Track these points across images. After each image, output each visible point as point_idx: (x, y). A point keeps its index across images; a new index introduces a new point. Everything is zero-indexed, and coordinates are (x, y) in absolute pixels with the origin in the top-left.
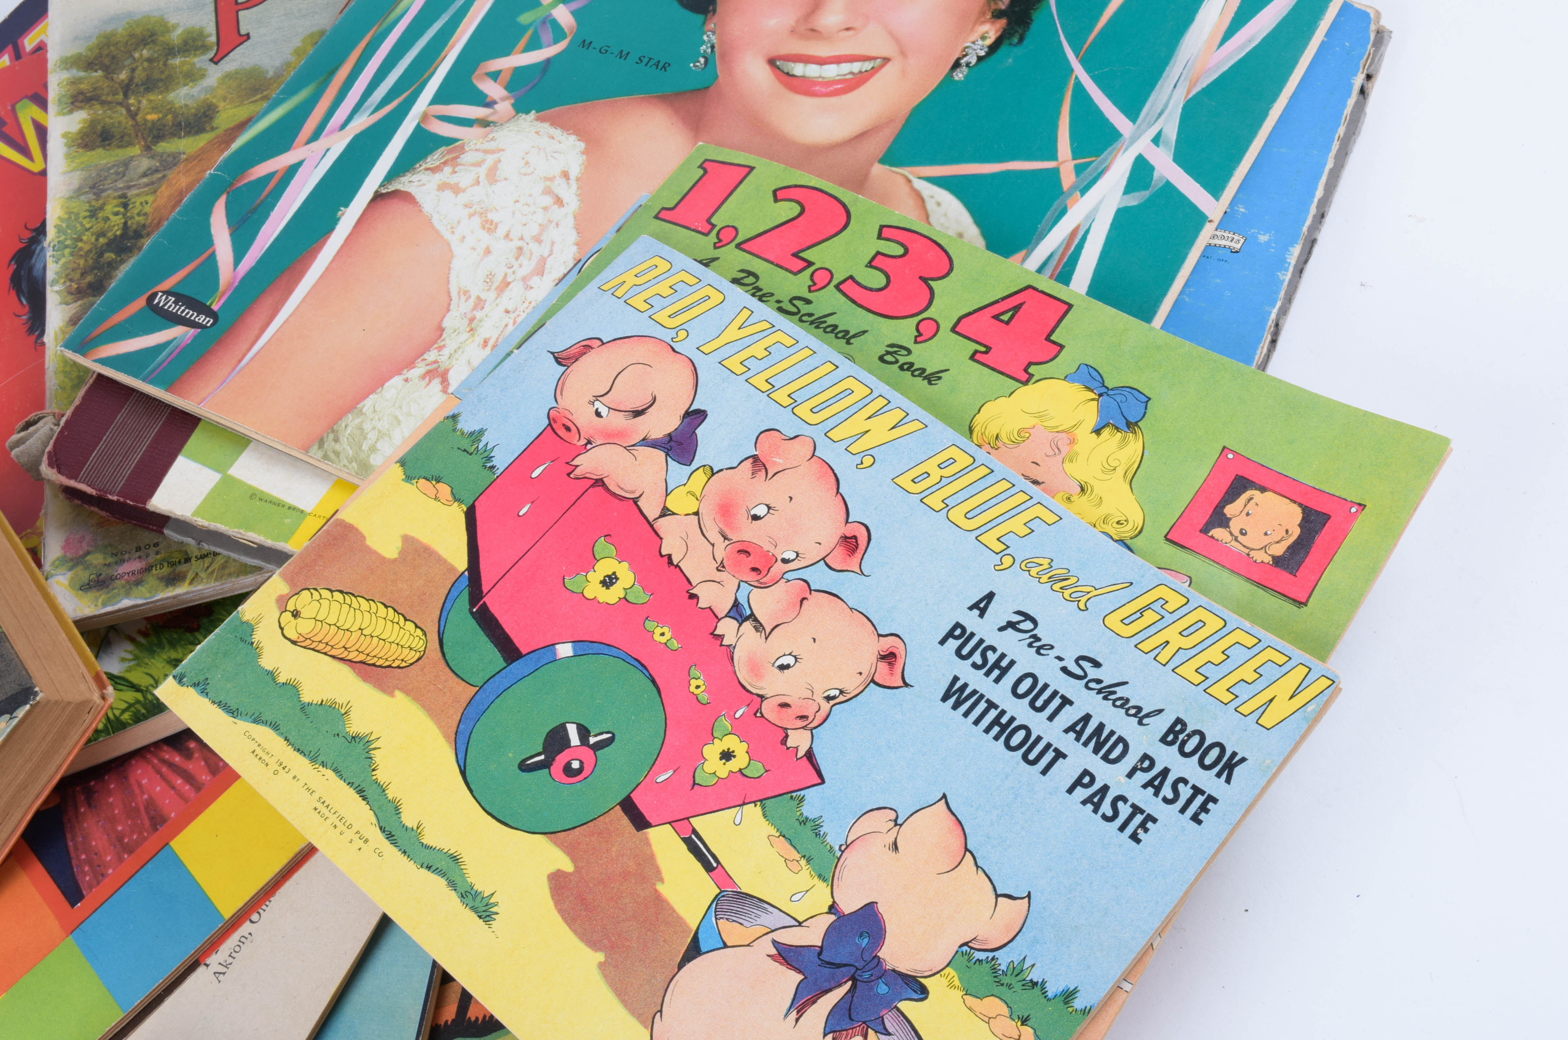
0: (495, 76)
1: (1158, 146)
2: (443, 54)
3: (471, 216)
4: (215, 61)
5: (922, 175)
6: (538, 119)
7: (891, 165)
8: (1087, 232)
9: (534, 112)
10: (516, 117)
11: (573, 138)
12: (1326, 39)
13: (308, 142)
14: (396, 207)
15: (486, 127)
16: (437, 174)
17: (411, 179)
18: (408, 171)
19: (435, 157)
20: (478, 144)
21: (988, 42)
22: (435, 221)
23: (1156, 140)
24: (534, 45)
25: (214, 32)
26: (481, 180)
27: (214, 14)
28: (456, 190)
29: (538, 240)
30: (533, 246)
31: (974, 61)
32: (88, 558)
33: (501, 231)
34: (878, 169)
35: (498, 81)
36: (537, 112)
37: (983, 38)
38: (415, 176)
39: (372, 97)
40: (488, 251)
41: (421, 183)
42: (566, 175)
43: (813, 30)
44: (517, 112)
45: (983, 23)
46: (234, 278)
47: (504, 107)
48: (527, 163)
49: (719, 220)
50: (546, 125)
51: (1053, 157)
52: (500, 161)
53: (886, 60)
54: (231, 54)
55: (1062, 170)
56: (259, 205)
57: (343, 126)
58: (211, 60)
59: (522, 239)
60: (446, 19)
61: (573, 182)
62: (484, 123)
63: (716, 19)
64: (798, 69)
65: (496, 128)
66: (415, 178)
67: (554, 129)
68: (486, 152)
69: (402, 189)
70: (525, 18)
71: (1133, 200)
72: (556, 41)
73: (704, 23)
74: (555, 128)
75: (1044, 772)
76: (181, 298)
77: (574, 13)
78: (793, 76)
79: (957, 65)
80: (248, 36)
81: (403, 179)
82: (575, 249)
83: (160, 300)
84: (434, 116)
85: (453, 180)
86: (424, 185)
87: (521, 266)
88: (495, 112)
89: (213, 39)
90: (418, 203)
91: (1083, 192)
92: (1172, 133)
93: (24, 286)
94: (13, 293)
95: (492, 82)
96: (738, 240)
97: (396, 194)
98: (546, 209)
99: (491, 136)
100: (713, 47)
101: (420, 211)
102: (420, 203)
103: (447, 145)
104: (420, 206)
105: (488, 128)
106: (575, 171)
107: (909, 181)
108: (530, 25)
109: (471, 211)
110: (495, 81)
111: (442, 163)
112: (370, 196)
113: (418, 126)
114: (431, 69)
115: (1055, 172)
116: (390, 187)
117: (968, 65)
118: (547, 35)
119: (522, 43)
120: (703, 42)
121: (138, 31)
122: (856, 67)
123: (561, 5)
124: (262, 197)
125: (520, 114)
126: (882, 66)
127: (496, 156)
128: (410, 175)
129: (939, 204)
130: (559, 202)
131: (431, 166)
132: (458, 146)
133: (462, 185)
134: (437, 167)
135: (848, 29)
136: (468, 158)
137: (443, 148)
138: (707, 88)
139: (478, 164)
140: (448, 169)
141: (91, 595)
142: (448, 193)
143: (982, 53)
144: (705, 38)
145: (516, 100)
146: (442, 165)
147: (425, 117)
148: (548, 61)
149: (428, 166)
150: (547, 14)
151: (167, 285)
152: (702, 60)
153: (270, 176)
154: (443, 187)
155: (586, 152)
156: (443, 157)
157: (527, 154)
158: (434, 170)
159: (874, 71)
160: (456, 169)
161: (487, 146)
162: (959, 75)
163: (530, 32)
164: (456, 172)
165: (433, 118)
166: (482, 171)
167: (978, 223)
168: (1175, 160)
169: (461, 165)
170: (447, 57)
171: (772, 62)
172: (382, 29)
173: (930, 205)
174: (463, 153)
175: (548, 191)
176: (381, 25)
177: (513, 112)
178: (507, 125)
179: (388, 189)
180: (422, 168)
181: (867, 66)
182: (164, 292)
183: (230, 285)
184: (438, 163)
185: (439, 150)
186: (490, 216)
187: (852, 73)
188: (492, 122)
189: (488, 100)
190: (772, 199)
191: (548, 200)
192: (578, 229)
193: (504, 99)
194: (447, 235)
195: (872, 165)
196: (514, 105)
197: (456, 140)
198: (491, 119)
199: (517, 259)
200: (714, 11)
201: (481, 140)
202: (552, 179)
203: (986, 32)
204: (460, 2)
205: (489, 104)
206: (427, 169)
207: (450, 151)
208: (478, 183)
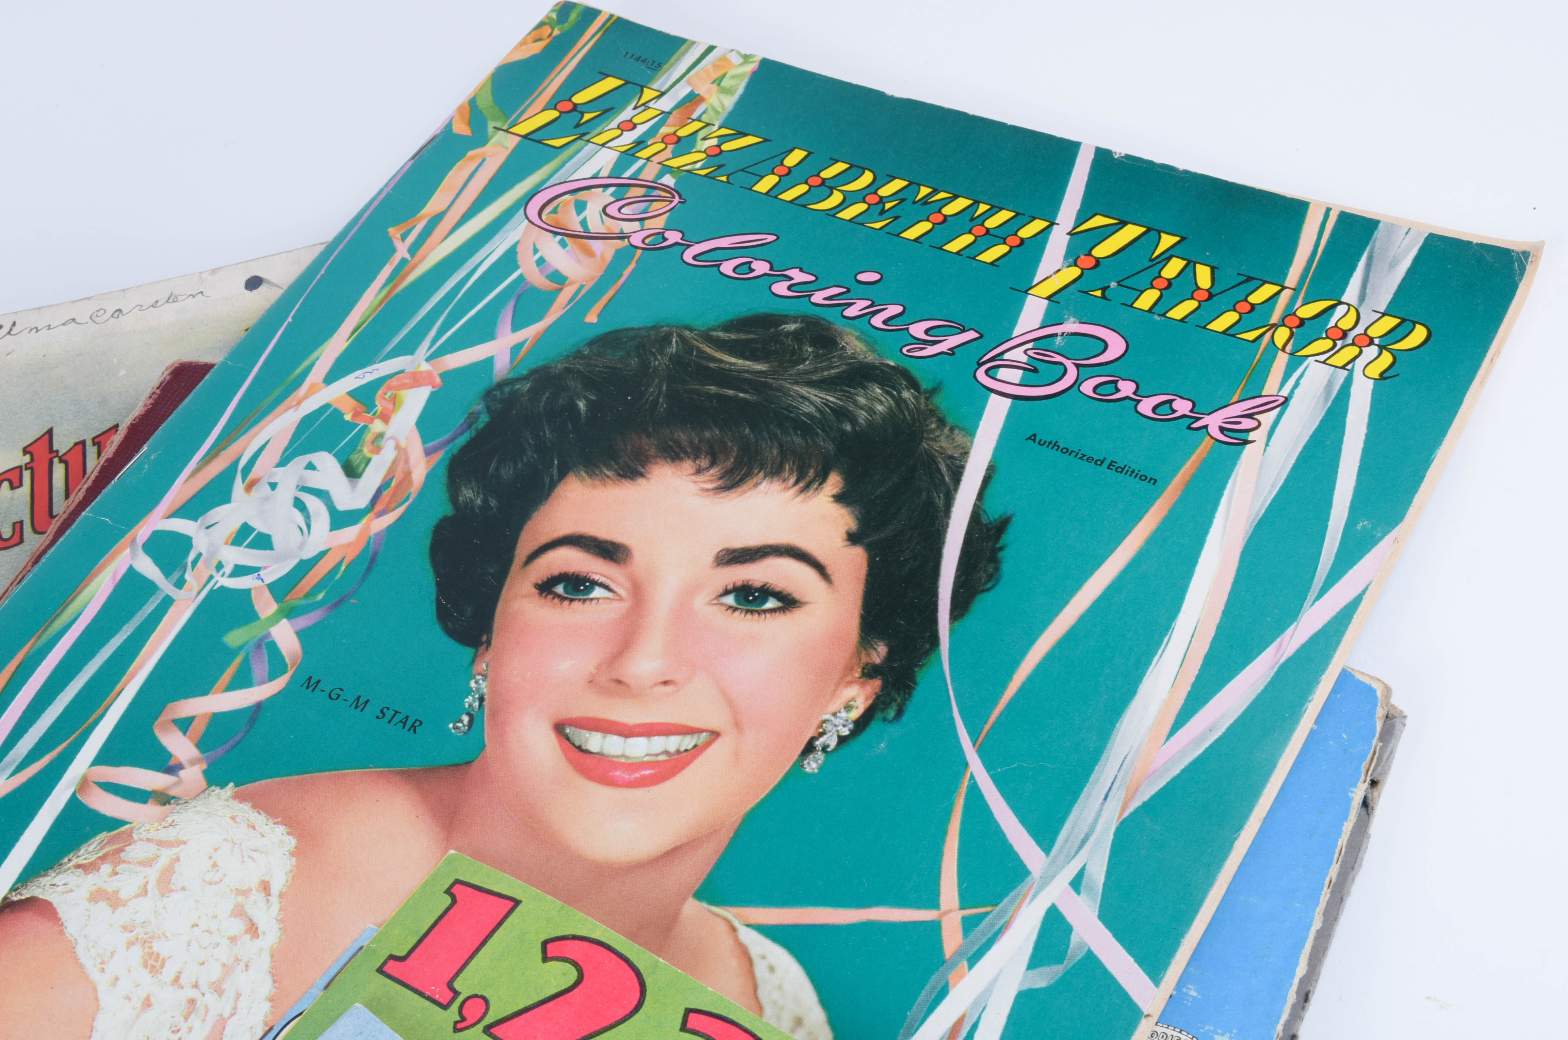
0: (184, 725)
1: (1078, 892)
2: (119, 686)
3: (131, 944)
5: (752, 921)
6: (237, 797)
7: (711, 903)
8: (975, 1026)
9: (231, 784)
10: (207, 792)
11: (281, 829)
12: (1315, 727)
14: (29, 921)
15: (165, 804)
16: (91, 876)
17: (54, 881)
18: (52, 868)
19: (91, 848)
20: (152, 830)
21: (855, 714)
22: (80, 951)
23: (1076, 884)
24: (242, 681)
26: (149, 888)
28: (114, 901)
29: (218, 989)
30: (211, 999)
31: (833, 742)
33: (169, 973)
34: (692, 908)
35: (188, 733)
36: (236, 786)
37: (848, 708)
38: (60, 876)
39: (16, 748)
40: (147, 1004)
41: (68, 888)
42: (265, 887)
43: (619, 682)
44: (209, 785)
45: (850, 683)
47: (193, 775)
48: (215, 865)
49: (465, 985)
50: (246, 807)
51: (934, 904)
52: (178, 859)
53: (715, 735)
55: (944, 925)
59: (196, 986)
60: (129, 633)
61: (274, 899)
62: (163, 798)
63: (489, 656)
64: (594, 742)
65: (178, 808)
66: (60, 879)
67: (256, 814)
68: (161, 844)
69: (41, 897)
70: (234, 638)
71: (1041, 979)
72: (272, 677)
73: (473, 661)
74: (258, 812)
77: (299, 633)
78: (587, 752)
79: (809, 748)
81: (44, 881)
82: (267, 1006)
84: (94, 783)
85: (111, 886)
86: (71, 891)
87: (190, 1030)
88: (179, 783)
90: (60, 919)
91: (973, 961)
92: (1098, 873)
95: (180, 734)
96: (488, 1020)
97: (31, 903)
98: (233, 940)
99: (169, 820)
100: (481, 699)
101: (62, 933)
102: (63, 920)
103: (110, 829)
104: (62, 925)
105: (167, 806)
106: (278, 884)
107: (734, 929)
108: (240, 648)
109: (131, 936)
110: (185, 734)
111: (99, 858)
113: (73, 797)
114: (100, 710)
115: (935, 927)
116: (24, 892)
117: (824, 749)
118: (260, 668)
119: (226, 677)
120: (469, 691)
122: (673, 743)
123: (285, 621)
125: (213, 788)
126: (708, 744)
127: (175, 850)
128: (53, 875)
129: (772, 969)
130: (253, 929)
131: (85, 862)
132: (123, 833)
133: (123, 895)
134: (91, 864)
135: (665, 683)
136: (136, 851)
137: (103, 835)
138: (468, 763)
139: (148, 863)
140: (106, 868)
142: (103, 905)
143: (845, 732)
144: (473, 684)
145: (209, 765)
146: (100, 862)
147: (84, 784)
148: (259, 706)
149: (81, 861)
150: (264, 633)
152: (466, 719)
154: (97, 896)
155: (296, 853)
156: (102, 848)
157: (216, 850)
158: (87, 868)
159: (698, 750)
160: (117, 869)
161: (163, 834)
162: (812, 765)
163: (238, 660)
164: (117, 874)
165: (95, 786)
166: (153, 874)
167: (824, 1002)
168: (1101, 917)
169: (124, 862)
170: (124, 691)
171: (559, 728)
172: (40, 643)
173: (760, 970)
174: (130, 844)
175: (239, 912)
176: (39, 638)
177: (204, 784)
178: (194, 803)
179: (21, 894)
180: (71, 864)
181: (688, 742)
184: (93, 858)
185: (98, 837)
186: (157, 947)
187: (666, 752)
188: (173, 797)
189: (172, 762)
190: (539, 955)
191: (237, 926)
192: (276, 976)
193: (193, 763)
194: (94, 974)
195: (684, 900)
196: (206, 773)
197: (122, 823)
198: (173, 792)
199: (186, 1018)
200: (489, 643)
201: (156, 825)
202: (245, 893)
203: (853, 699)
204: (149, 608)
205: (172, 769)
206: (78, 866)
207: (112, 841)
208: (145, 892)
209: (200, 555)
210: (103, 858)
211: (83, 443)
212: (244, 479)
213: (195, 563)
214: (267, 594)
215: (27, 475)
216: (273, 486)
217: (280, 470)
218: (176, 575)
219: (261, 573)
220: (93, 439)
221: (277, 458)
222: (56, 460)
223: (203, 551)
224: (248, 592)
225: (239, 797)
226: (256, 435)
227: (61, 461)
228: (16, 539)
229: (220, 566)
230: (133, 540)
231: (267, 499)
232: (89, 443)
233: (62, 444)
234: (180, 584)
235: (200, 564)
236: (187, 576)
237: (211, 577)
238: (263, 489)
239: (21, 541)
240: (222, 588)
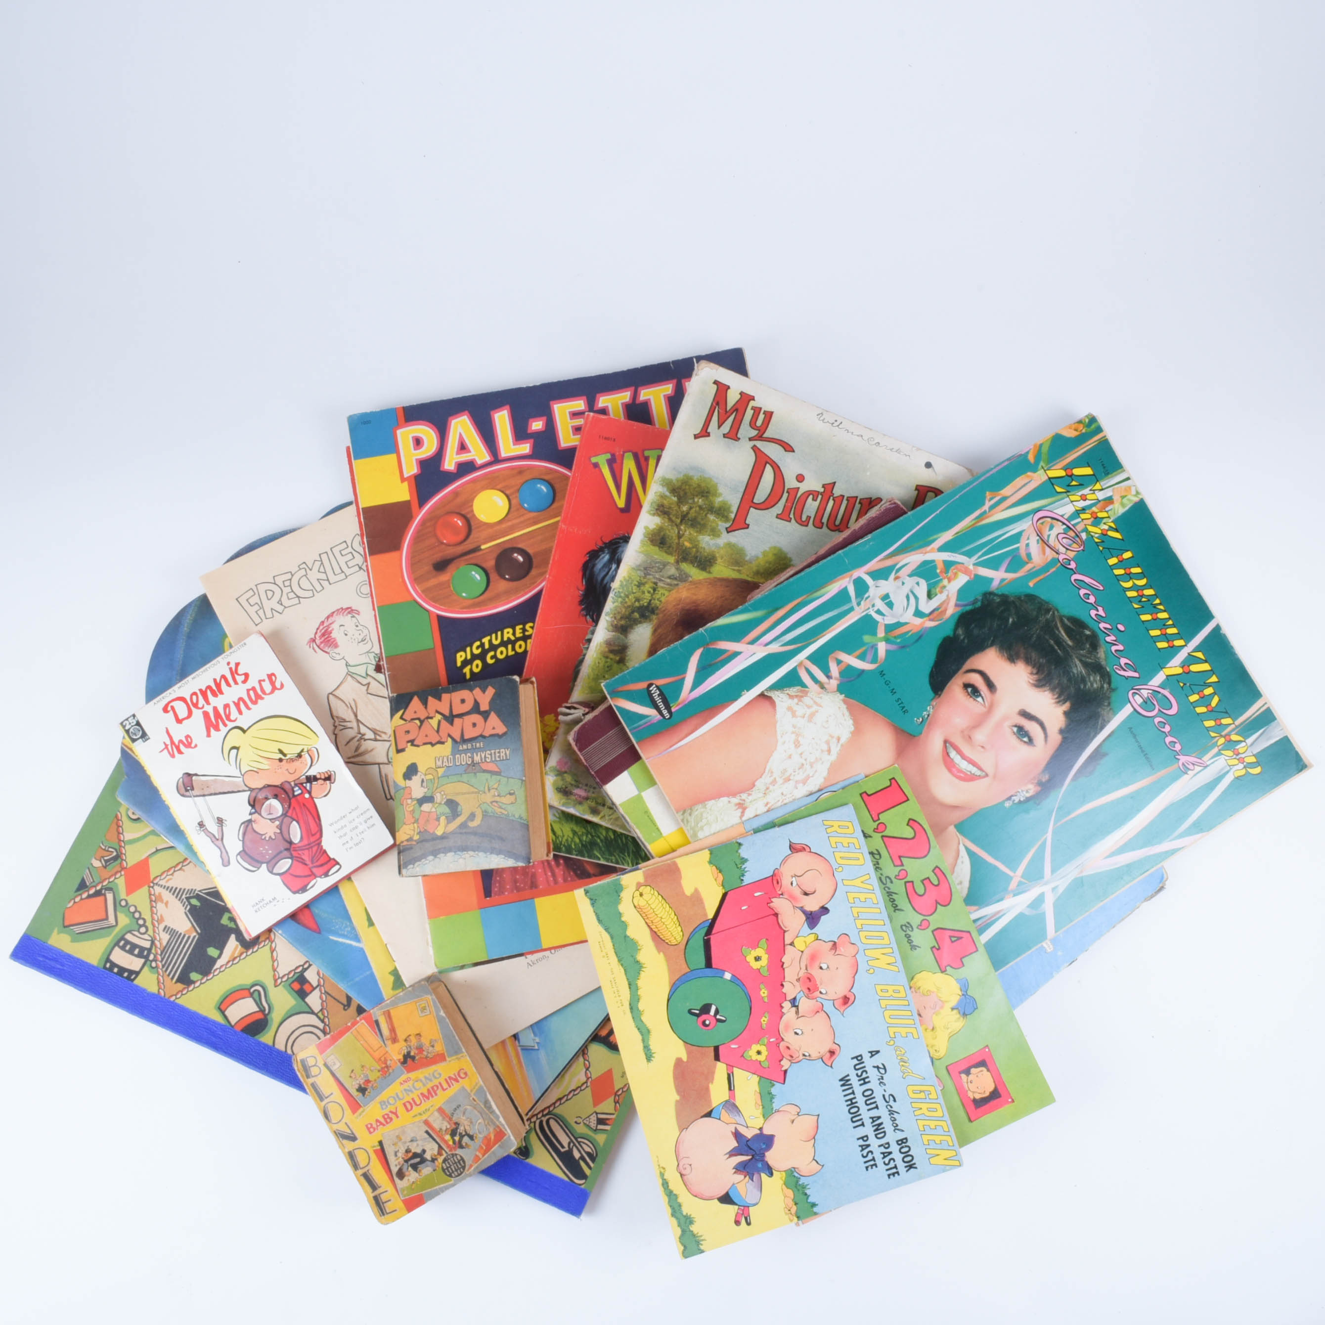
0: (839, 662)
1: (1053, 891)
2: (824, 633)
3: (793, 733)
4: (729, 530)
5: (966, 844)
7: (958, 831)
8: (1004, 914)
10: (835, 693)
11: (851, 722)
13: (749, 643)
14: (766, 704)
16: (790, 700)
17: (779, 695)
18: (780, 690)
19: (794, 690)
20: (814, 696)
21: (1028, 795)
22: (778, 725)
23: (1054, 889)
24: (861, 657)
25: (735, 511)
26: (806, 716)
27: (739, 500)
28: (794, 715)
29: (812, 765)
30: (808, 767)
31: (1017, 801)
32: (565, 775)
33: (800, 750)
34: (952, 829)
36: (845, 696)
37: (1027, 792)
39: (786, 636)
40: (790, 757)
42: (839, 739)
43: (970, 738)
45: (1032, 783)
46: (687, 699)
47: (834, 683)
48: (827, 721)
49: (884, 817)
50: (845, 706)
51: (1014, 870)
52: (818, 712)
53: (987, 775)
54: (737, 532)
55: (1014, 879)
56: (714, 664)
57: (766, 645)
58: (727, 529)
59: (806, 760)
60: (836, 614)
61: (839, 745)
62: (822, 686)
63: (938, 700)
64: (953, 754)
65: (825, 693)
66: (781, 695)
68: (815, 703)
69: (773, 697)
70: (867, 638)
71: (1028, 912)
72: (871, 663)
73: (932, 700)
74: (847, 711)
75: (855, 1127)
76: (662, 694)
77: (887, 651)
78: (949, 756)
79: (1009, 798)
80: (747, 526)
81: (776, 692)
82: (822, 780)
83: (653, 689)
84: (804, 666)
85: (795, 708)
86: (783, 702)
87: (798, 774)
88: (829, 683)
89: (732, 516)
91: (1015, 895)
92: (1061, 890)
93: (588, 573)
94: (581, 574)
95: (836, 665)
96: (884, 834)
97: (769, 698)
98: (822, 751)
99: (821, 695)
100: (928, 715)
101: (775, 715)
102: (777, 711)
103: (802, 687)
104: (776, 713)
106: (843, 740)
107: (959, 844)
108: (867, 643)
109: (794, 730)
110: (838, 665)
112: (759, 692)
113: (796, 667)
114: (816, 639)
115: (1011, 878)
117: (1014, 801)
119: (858, 653)
120: (926, 710)
121: (703, 485)
122: (974, 770)
123: (884, 643)
124: (716, 661)
125: (838, 692)
126: (984, 777)
127: (818, 708)
128: (780, 692)
129: (962, 862)
130: (829, 751)
131: (790, 694)
132: (806, 691)
133: (797, 713)
135: (983, 747)
136: (807, 700)
137: (799, 687)
138: (914, 736)
139: (809, 707)
140: (796, 700)
141: (560, 795)
142: (790, 713)
143: (1022, 799)
144: (928, 708)
145: (841, 683)
147: (801, 664)
148: (863, 671)
150: (876, 643)
151: (660, 682)
152: (921, 719)
153: (725, 651)
154: (790, 709)
155: (853, 733)
156: (797, 692)
157: (830, 716)
158: (791, 697)
159: (979, 777)
161: (818, 700)
162: (1007, 804)
163: (864, 648)
164: (798, 704)
165: (803, 668)
166: (809, 712)
167: (970, 881)
168: (1054, 904)
169: (802, 702)
170: (825, 636)
171: (946, 742)
172: (807, 599)
173: (959, 861)
174: (806, 696)
175: (828, 743)
176: (808, 596)
177: (836, 689)
178: (830, 694)
179: (767, 693)
180: (786, 692)
181: (978, 773)
182: (657, 686)
183: (684, 701)
184: (793, 694)
186: (800, 739)
187: (971, 772)
189: (829, 674)
190: (906, 823)
191: (825, 747)
192: (830, 771)
193: (836, 679)
194: (779, 737)
195: (951, 824)
196: (838, 686)
197: (807, 687)
198: (826, 686)
199: (799, 769)
200: (940, 695)
201: (816, 694)
202: (832, 737)
203: (1030, 789)
204: (845, 607)
205: (829, 677)
206: (788, 694)
207: (801, 691)
208: (804, 717)
209: (869, 597)
210: (796, 696)
211: (843, 496)
212: (896, 573)
213: (867, 598)
214: (883, 628)
215: (820, 497)
216: (903, 583)
217: (908, 578)
218: (859, 600)
219: (885, 618)
220: (848, 497)
221: (909, 572)
222: (832, 498)
223: (871, 595)
224: (878, 622)
225: (844, 702)
226: (907, 557)
227: (833, 499)
228: (805, 524)
229: (873, 606)
230: (852, 575)
231: (898, 587)
232: (845, 498)
233: (837, 492)
234: (859, 604)
235: (868, 600)
236: (862, 603)
237: (869, 608)
238: (899, 582)
239: (807, 526)
240: (870, 615)
